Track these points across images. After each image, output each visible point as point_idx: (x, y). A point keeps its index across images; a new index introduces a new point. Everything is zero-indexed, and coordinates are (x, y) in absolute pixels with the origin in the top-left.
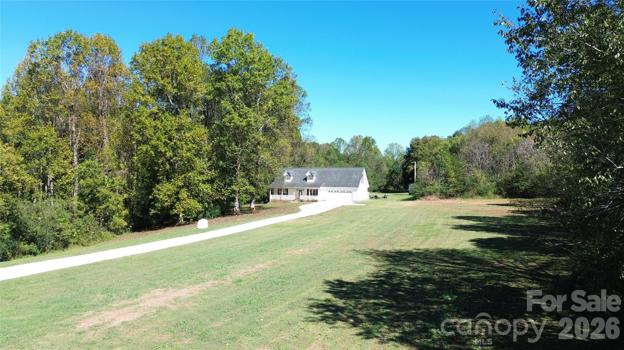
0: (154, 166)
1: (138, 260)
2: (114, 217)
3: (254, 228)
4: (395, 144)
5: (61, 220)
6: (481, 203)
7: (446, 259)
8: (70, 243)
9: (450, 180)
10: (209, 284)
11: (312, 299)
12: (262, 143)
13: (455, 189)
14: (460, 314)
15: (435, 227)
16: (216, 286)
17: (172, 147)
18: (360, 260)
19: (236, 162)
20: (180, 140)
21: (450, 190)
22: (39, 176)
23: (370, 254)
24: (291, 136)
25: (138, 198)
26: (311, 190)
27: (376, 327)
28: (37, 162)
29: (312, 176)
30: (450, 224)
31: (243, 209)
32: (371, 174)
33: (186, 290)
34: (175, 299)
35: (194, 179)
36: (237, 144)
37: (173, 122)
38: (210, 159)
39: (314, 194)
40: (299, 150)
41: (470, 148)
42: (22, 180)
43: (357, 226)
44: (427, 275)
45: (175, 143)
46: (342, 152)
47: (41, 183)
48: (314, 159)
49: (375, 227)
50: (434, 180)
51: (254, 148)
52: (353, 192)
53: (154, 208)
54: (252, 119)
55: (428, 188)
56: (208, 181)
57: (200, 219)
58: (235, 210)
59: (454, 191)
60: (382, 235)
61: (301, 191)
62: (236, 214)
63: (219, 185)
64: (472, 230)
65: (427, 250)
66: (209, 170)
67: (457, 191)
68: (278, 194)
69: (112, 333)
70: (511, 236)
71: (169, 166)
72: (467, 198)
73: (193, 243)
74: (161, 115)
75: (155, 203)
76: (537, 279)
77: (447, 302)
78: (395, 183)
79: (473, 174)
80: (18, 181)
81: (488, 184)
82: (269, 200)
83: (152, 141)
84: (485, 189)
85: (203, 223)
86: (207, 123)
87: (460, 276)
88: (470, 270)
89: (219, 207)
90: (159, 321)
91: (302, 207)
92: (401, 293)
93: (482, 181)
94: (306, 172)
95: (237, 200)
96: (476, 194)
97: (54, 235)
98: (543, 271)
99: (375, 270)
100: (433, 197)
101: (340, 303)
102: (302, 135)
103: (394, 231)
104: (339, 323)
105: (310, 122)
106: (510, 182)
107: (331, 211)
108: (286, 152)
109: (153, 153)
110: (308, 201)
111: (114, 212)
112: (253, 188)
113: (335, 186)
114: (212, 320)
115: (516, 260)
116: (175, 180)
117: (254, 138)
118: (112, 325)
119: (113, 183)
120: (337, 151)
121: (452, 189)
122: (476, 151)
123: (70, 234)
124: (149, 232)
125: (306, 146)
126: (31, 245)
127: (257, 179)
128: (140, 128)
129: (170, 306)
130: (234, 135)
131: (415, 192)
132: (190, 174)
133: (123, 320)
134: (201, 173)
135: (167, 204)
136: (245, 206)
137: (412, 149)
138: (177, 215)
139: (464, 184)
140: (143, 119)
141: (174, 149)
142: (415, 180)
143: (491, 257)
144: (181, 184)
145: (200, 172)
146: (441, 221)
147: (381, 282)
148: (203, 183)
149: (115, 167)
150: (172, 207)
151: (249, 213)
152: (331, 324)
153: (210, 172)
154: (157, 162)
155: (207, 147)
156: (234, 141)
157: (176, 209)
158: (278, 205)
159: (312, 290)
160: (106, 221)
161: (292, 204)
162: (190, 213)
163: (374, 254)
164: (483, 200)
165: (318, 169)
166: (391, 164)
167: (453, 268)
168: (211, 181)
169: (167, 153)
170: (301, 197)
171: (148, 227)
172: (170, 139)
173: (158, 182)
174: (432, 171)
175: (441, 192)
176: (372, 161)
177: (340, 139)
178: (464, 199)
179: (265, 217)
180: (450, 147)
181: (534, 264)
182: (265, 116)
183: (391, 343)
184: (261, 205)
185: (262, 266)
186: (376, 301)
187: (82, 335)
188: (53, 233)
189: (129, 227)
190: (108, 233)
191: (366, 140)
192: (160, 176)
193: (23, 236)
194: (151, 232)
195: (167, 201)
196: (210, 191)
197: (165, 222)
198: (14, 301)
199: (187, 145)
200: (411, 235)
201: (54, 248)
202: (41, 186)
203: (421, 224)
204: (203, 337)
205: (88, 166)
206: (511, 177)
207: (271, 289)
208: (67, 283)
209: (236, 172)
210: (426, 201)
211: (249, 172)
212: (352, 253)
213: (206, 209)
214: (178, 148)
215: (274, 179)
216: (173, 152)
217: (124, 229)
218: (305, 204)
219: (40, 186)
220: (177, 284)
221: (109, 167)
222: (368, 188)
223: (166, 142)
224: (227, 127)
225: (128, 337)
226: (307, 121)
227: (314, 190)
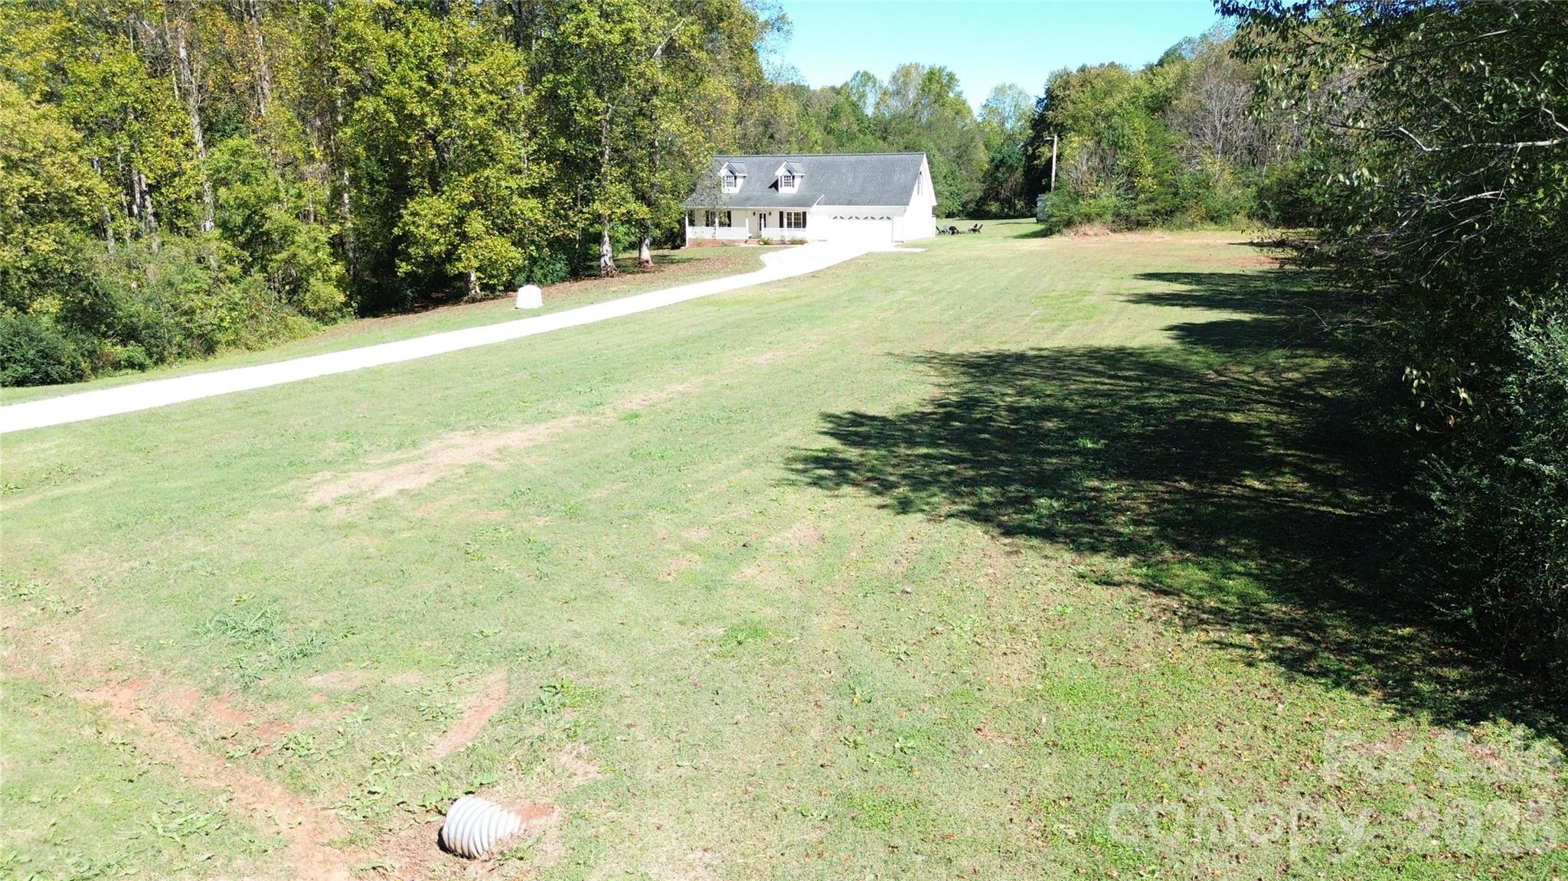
0: (396, 153)
1: (398, 375)
2: (312, 280)
3: (654, 307)
4: (1010, 87)
5: (191, 287)
6: (1211, 241)
7: (1100, 368)
8: (218, 342)
9: (1140, 182)
10: (568, 422)
11: (794, 448)
12: (661, 89)
13: (1152, 206)
14: (1106, 473)
15: (1087, 300)
16: (584, 426)
17: (438, 103)
18: (902, 374)
19: (600, 141)
20: (455, 83)
21: (1138, 208)
22: (117, 179)
23: (928, 360)
24: (738, 70)
25: (365, 235)
26: (789, 214)
27: (923, 494)
28: (107, 142)
29: (791, 176)
30: (1124, 292)
31: (622, 263)
32: (944, 170)
33: (519, 434)
34: (500, 451)
35: (499, 186)
36: (599, 94)
37: (436, 35)
38: (534, 133)
39: (797, 225)
40: (758, 107)
41: (1197, 98)
42: (89, 190)
43: (899, 302)
44: (1049, 402)
45: (445, 91)
46: (869, 111)
47: (123, 197)
48: (797, 131)
49: (944, 303)
50: (1100, 184)
51: (645, 104)
52: (896, 218)
53: (408, 258)
54: (637, 25)
55: (1084, 206)
56: (533, 190)
57: (521, 286)
58: (603, 264)
59: (1148, 210)
60: (958, 319)
61: (763, 216)
62: (607, 274)
63: (560, 203)
64: (1173, 305)
65: (1060, 351)
66: (533, 160)
67: (1155, 212)
68: (707, 225)
69: (382, 509)
70: (1261, 316)
71: (434, 152)
72: (1180, 228)
73: (515, 340)
74: (402, 15)
75: (407, 247)
76: (1292, 406)
77: (1084, 452)
78: (1003, 194)
79: (1199, 167)
80: (77, 191)
81: (1236, 192)
82: (684, 241)
83: (386, 87)
84: (1227, 205)
85: (529, 295)
86: (520, 37)
87: (1124, 403)
88: (1148, 389)
89: (564, 257)
90: (475, 489)
91: (769, 257)
92: (987, 436)
93: (1220, 184)
94: (777, 166)
95: (607, 239)
96: (1202, 218)
97: (178, 324)
98: (1312, 389)
99: (937, 393)
100: (1097, 227)
101: (853, 454)
102: (764, 67)
103: (989, 310)
104: (846, 489)
105: (786, 28)
106: (1290, 186)
107: (838, 266)
108: (726, 113)
109: (392, 119)
110: (783, 242)
111: (309, 270)
112: (645, 209)
113: (849, 203)
114: (585, 486)
115: (1257, 369)
116: (453, 189)
117: (642, 75)
118: (377, 496)
119: (299, 196)
120: (855, 106)
121: (1145, 207)
122: (1214, 106)
123: (216, 321)
124: (399, 317)
125: (777, 95)
126: (130, 348)
127: (652, 185)
128: (354, 52)
129: (492, 463)
130: (593, 70)
131: (1051, 216)
132: (487, 172)
133: (400, 488)
134: (515, 171)
135: (437, 248)
136: (626, 255)
137: (1051, 99)
138: (463, 277)
139: (1176, 194)
140: (359, 26)
141: (444, 107)
142: (1053, 185)
143: (1204, 362)
144: (467, 198)
145: (511, 166)
146: (1106, 284)
147: (949, 417)
148: (520, 196)
149: (300, 155)
150: (450, 256)
151: (638, 272)
152: (830, 489)
153: (535, 168)
154: (406, 142)
155: (526, 102)
156: (592, 83)
157: (459, 259)
158: (707, 252)
159: (793, 432)
160: (293, 291)
161: (743, 249)
162: (495, 272)
163: (936, 361)
164: (1219, 234)
165: (807, 159)
166: (997, 141)
167: (1111, 387)
168: (540, 192)
169: (428, 119)
170: (765, 233)
171: (396, 306)
172: (431, 81)
173: (412, 193)
174: (1095, 161)
175: (1117, 215)
176: (946, 134)
177: (866, 73)
178: (1172, 230)
179: (677, 280)
180: (1147, 94)
181: (1296, 375)
182: (668, 15)
183: (952, 520)
184: (666, 252)
185: (680, 388)
186: (931, 451)
187: (324, 513)
188: (177, 319)
189: (351, 306)
190: (303, 320)
191: (932, 76)
192: (414, 177)
193: (110, 326)
194: (405, 316)
195: (437, 240)
196: (539, 216)
197: (434, 295)
198: (151, 456)
199: (477, 95)
200: (1028, 319)
201: (183, 354)
202: (125, 204)
203: (1052, 294)
204: (572, 514)
205: (235, 152)
206: (1295, 173)
207: (704, 431)
208: (254, 420)
209: (601, 166)
210: (1076, 238)
211: (633, 167)
212: (886, 360)
213: (533, 261)
214: (454, 103)
215: (695, 185)
216: (441, 115)
217: (340, 310)
218: (776, 249)
219: (122, 205)
220: (499, 423)
221: (286, 154)
222: (934, 209)
223: (421, 88)
224: (572, 46)
225: (419, 515)
226: (777, 24)
227: (797, 214)
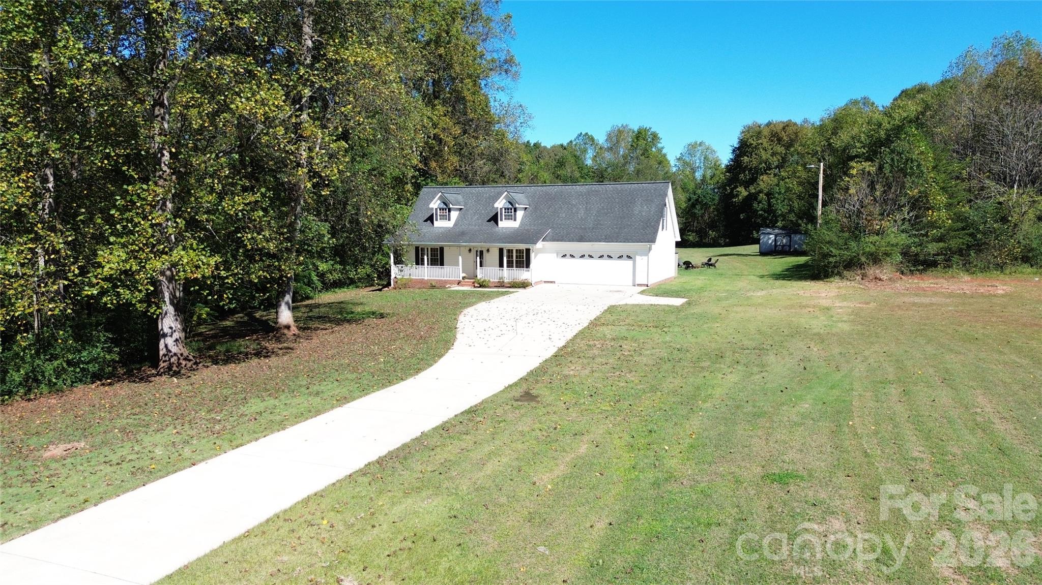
9: (931, 216)
21: (929, 246)
26: (510, 252)
29: (511, 210)
39: (519, 264)
46: (589, 162)
50: (885, 217)
52: (638, 258)
55: (870, 242)
61: (479, 254)
68: (417, 264)
94: (496, 198)
100: (886, 272)
105: (514, 69)
110: (501, 285)
113: (581, 239)
120: (577, 159)
121: (936, 245)
161: (454, 292)
165: (532, 190)
166: (691, 186)
170: (480, 274)
175: (906, 254)
177: (586, 135)
180: (888, 126)
191: (640, 135)
215: (401, 222)
226: (505, 67)
227: (519, 251)
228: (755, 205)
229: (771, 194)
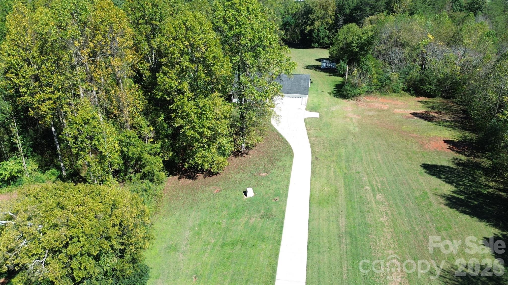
9: (373, 81)
52: (303, 98)
67: (377, 89)
72: (384, 94)
93: (395, 80)
113: (288, 93)
164: (399, 101)
175: (367, 92)
210: (358, 103)
228: (313, 34)
229: (319, 30)
